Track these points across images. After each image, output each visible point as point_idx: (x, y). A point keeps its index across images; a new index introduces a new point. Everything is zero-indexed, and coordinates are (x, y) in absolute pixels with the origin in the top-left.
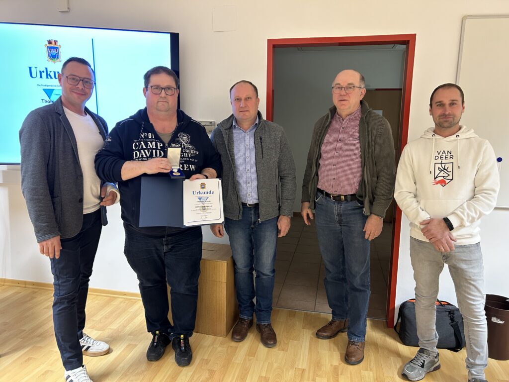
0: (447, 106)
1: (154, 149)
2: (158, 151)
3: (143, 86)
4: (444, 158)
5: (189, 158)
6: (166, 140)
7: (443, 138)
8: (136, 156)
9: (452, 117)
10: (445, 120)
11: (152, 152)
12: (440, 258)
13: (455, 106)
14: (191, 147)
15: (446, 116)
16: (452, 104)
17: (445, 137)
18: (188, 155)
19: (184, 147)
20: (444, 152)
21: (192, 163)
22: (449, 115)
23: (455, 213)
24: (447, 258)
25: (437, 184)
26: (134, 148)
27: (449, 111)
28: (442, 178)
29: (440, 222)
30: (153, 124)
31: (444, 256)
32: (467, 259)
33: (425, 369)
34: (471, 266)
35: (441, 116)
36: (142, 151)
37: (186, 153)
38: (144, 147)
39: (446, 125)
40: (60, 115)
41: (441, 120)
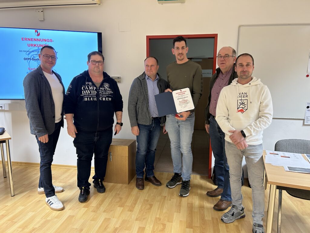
0: (245, 66)
1: (92, 90)
2: (94, 91)
4: (243, 97)
5: (109, 95)
6: (98, 86)
7: (241, 85)
8: (84, 93)
9: (247, 72)
10: (244, 74)
11: (91, 91)
12: (240, 153)
13: (249, 66)
14: (109, 89)
15: (244, 72)
16: (247, 65)
17: (243, 85)
18: (108, 93)
19: (107, 89)
20: (243, 93)
21: (110, 97)
22: (246, 71)
23: (247, 128)
24: (243, 152)
25: (239, 111)
26: (83, 89)
27: (246, 69)
28: (241, 108)
29: (239, 132)
30: (92, 78)
31: (242, 152)
32: (254, 153)
33: (234, 217)
34: (256, 157)
35: (242, 72)
36: (86, 90)
37: (107, 92)
38: (87, 89)
39: (244, 77)
40: (42, 75)
41: (242, 74)
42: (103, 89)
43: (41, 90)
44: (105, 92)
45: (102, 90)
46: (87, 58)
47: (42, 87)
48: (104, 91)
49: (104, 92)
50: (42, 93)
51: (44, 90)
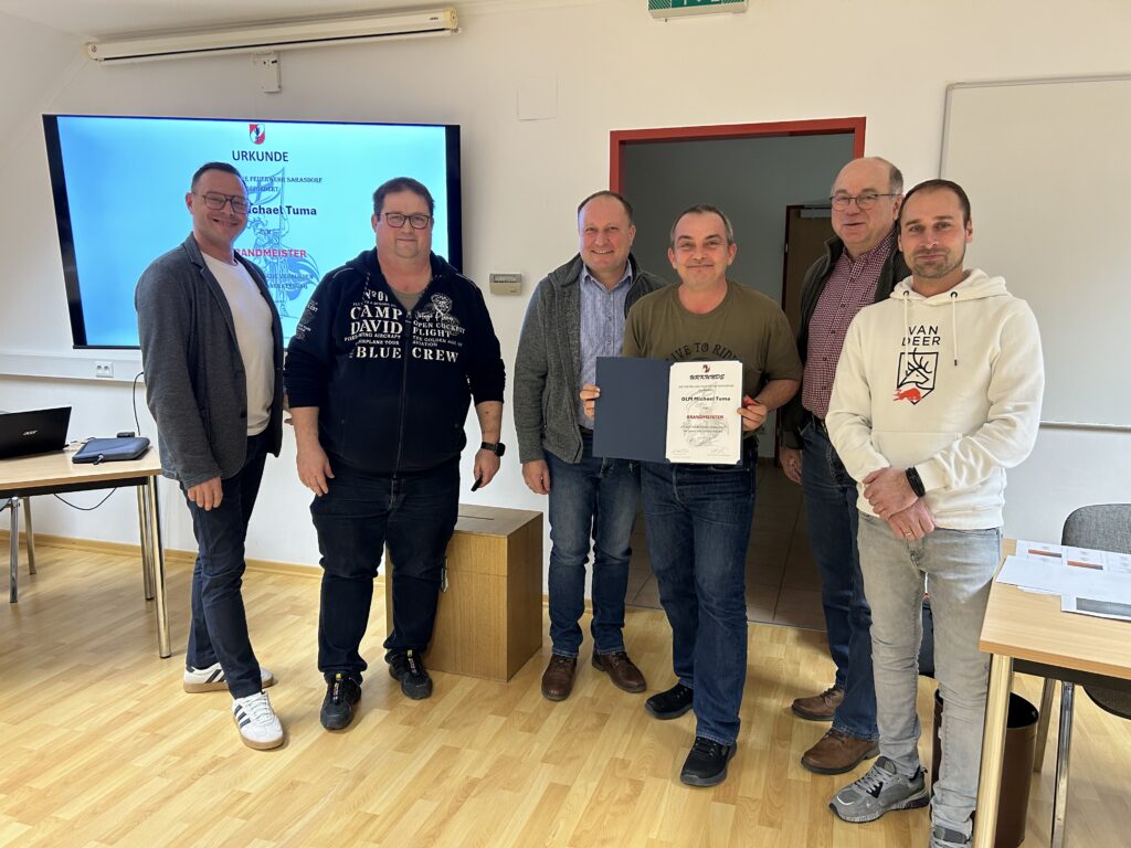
0: (930, 231)
1: (386, 319)
2: (393, 324)
3: (372, 211)
5: (448, 340)
6: (410, 305)
7: (921, 298)
8: (355, 330)
10: (927, 260)
11: (382, 324)
12: (906, 556)
13: (947, 229)
14: (451, 319)
15: (929, 252)
16: (941, 224)
17: (927, 297)
18: (445, 334)
19: (440, 319)
20: (922, 329)
21: (451, 348)
22: (935, 249)
24: (918, 556)
25: (902, 396)
26: (353, 317)
27: (933, 240)
28: (913, 385)
29: (899, 475)
30: (387, 276)
33: (881, 800)
35: (919, 252)
36: (365, 321)
37: (441, 329)
38: (370, 315)
39: (930, 271)
40: (200, 266)
41: (921, 262)
42: (428, 317)
43: (199, 320)
44: (434, 327)
45: (425, 321)
46: (372, 203)
47: (198, 310)
48: (431, 325)
49: (430, 329)
50: (200, 331)
51: (208, 321)
